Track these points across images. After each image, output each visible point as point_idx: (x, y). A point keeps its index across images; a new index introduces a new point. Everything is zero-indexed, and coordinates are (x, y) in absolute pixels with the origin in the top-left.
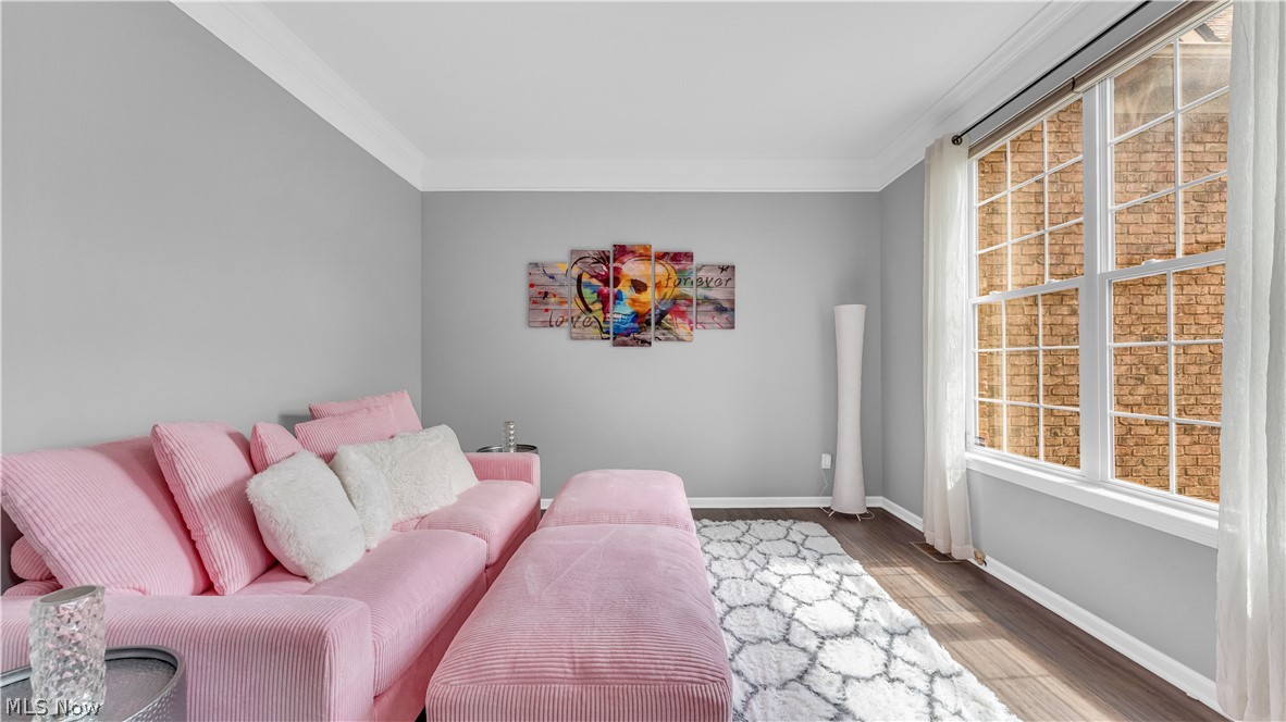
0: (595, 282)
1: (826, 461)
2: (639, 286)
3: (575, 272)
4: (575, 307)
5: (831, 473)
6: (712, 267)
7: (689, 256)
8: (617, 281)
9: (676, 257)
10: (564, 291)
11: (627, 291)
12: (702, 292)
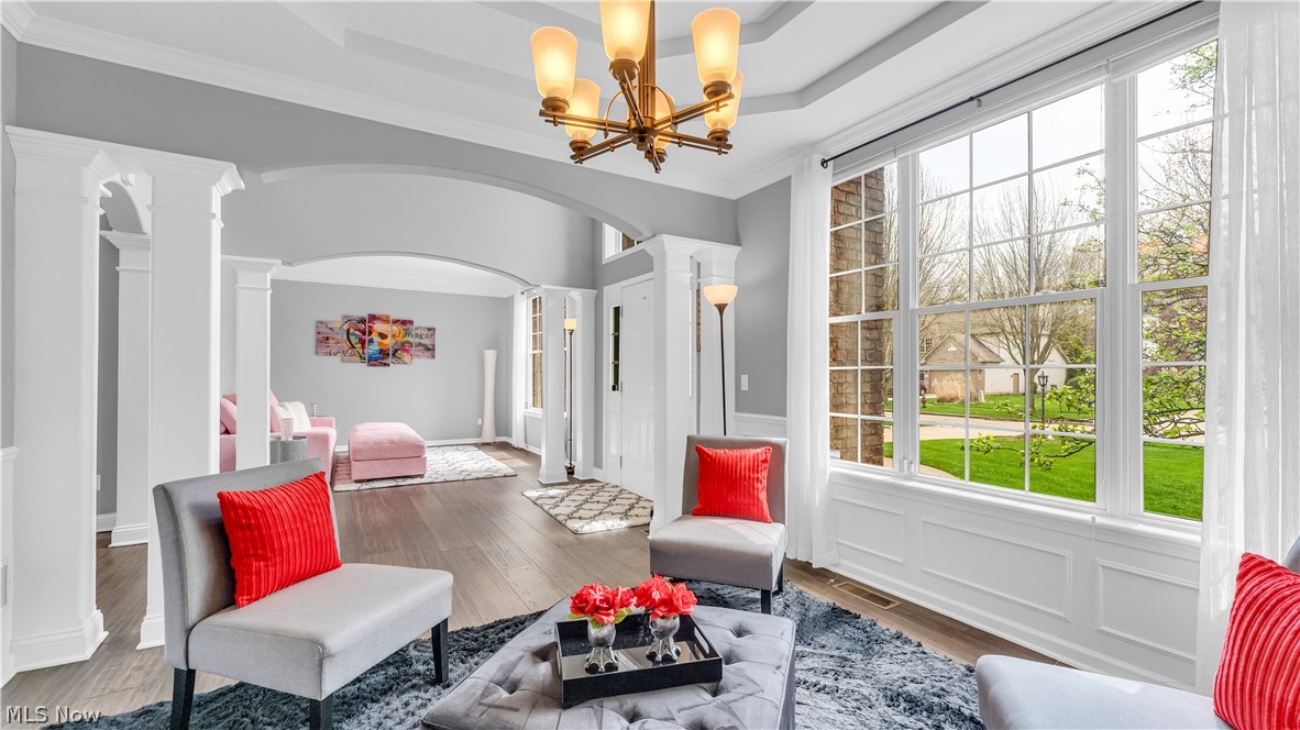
0: (357, 333)
1: (480, 420)
2: (383, 336)
3: (346, 327)
4: (346, 346)
5: (481, 427)
6: (423, 328)
7: (411, 322)
8: (370, 333)
9: (404, 323)
10: (339, 337)
11: (376, 338)
12: (418, 340)
